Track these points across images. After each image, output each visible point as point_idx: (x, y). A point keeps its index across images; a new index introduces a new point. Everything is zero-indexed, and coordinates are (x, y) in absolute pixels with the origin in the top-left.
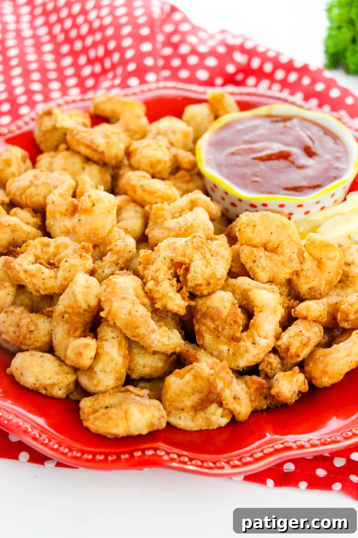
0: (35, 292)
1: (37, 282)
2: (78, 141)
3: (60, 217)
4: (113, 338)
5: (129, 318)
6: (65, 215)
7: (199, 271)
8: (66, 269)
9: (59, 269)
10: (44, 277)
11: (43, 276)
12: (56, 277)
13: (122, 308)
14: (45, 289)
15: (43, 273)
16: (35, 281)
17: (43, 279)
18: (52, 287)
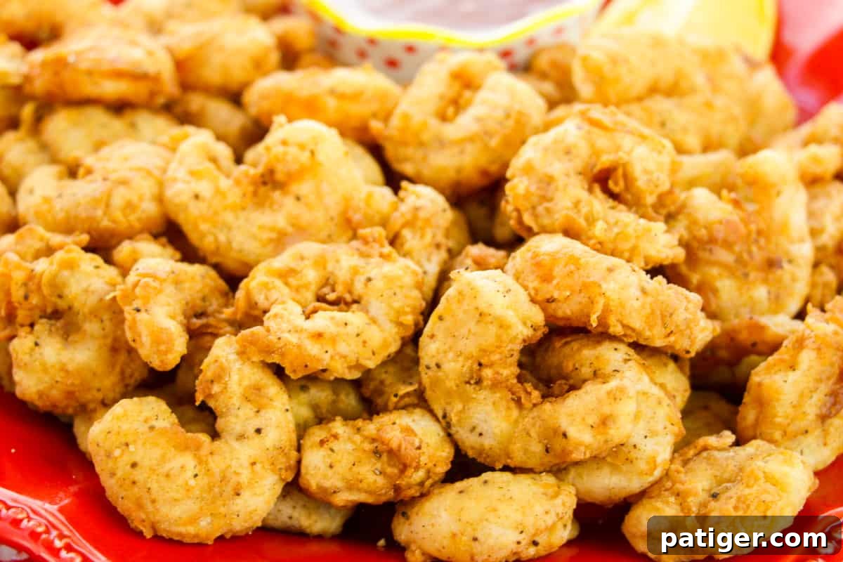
0: (350, 372)
1: (349, 348)
2: (90, 73)
3: (237, 218)
4: (626, 361)
5: (649, 299)
6: (244, 209)
7: (651, 166)
8: (384, 294)
9: (363, 302)
10: (356, 331)
11: (351, 330)
12: (374, 321)
13: (624, 287)
14: (374, 354)
15: (346, 324)
16: (343, 348)
17: (358, 335)
18: (385, 344)
